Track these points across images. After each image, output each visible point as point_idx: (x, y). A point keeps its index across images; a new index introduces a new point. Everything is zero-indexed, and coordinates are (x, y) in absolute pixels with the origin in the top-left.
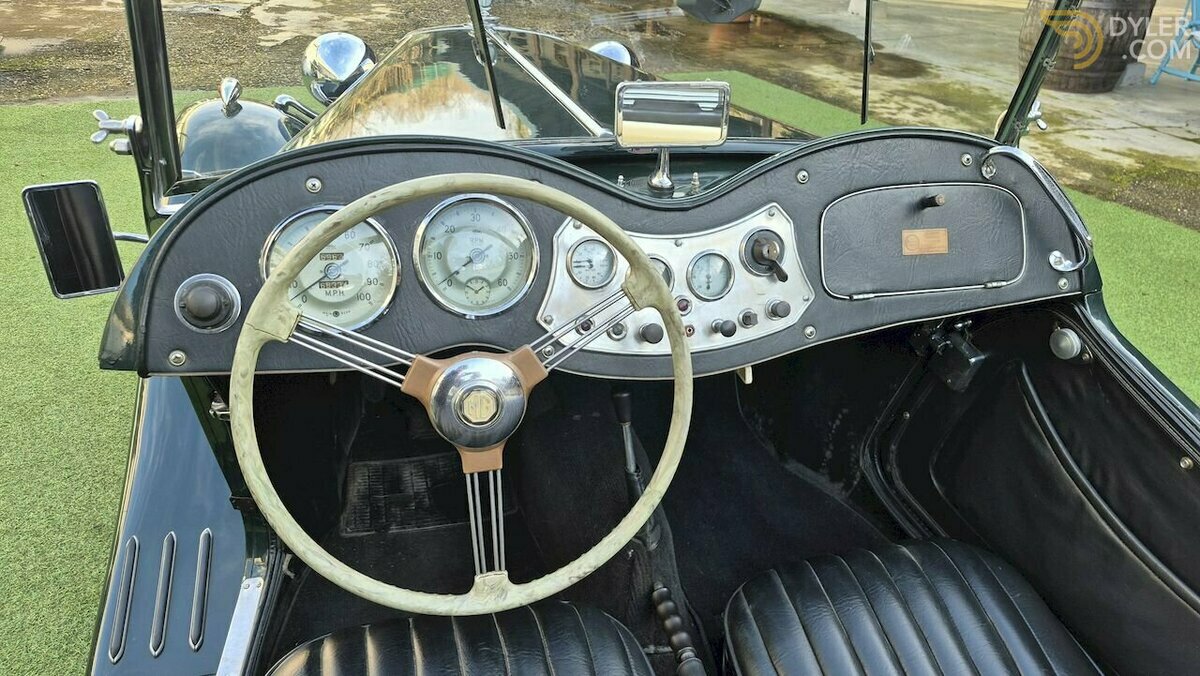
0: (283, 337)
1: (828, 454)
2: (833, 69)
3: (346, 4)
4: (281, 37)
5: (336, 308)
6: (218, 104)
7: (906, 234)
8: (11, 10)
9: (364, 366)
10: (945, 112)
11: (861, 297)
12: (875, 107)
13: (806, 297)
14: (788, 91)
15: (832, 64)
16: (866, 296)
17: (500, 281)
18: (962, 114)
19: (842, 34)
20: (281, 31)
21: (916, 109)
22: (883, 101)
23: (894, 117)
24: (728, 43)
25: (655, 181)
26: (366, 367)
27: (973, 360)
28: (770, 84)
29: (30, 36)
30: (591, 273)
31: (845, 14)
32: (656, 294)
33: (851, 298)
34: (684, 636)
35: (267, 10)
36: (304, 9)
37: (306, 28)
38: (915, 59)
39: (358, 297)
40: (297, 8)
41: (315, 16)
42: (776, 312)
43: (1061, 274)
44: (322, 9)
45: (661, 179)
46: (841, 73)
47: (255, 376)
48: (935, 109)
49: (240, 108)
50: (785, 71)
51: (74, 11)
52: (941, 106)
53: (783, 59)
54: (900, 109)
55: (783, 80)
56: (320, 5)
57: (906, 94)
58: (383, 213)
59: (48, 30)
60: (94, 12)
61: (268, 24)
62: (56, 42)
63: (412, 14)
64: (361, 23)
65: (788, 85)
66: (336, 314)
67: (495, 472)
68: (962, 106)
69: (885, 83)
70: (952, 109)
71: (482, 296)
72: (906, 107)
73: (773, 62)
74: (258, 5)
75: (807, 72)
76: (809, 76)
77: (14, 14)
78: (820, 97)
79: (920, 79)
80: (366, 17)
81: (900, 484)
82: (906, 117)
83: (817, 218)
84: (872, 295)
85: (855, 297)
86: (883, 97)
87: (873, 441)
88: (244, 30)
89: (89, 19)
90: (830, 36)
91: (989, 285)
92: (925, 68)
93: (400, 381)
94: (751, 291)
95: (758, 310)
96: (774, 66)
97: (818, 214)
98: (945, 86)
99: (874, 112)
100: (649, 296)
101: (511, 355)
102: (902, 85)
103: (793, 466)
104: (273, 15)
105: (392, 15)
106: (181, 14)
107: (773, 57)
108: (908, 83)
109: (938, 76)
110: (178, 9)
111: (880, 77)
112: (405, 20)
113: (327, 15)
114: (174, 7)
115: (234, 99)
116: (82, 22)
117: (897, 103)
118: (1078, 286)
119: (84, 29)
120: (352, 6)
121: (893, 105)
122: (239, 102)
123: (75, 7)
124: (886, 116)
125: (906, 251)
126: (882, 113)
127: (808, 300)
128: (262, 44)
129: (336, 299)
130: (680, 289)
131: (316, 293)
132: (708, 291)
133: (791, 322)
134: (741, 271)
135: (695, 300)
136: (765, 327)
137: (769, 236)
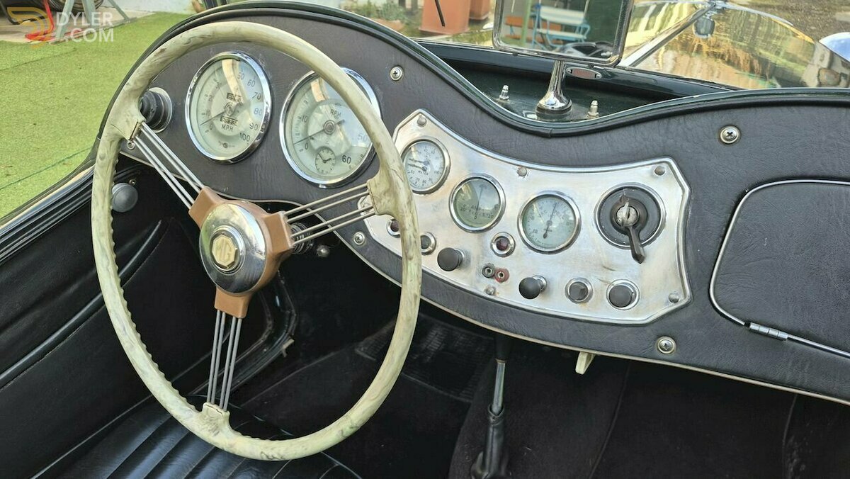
0: (127, 137)
5: (227, 140)
11: (764, 329)
13: (673, 297)
16: (773, 332)
17: (344, 157)
25: (542, 102)
30: (423, 177)
33: (748, 325)
39: (240, 135)
42: (621, 297)
45: (551, 100)
66: (225, 145)
67: (237, 319)
83: (734, 197)
84: (785, 336)
85: (753, 326)
93: (190, 204)
94: (597, 259)
95: (598, 286)
97: (738, 193)
101: (265, 216)
127: (675, 301)
129: (227, 132)
130: (509, 225)
131: (219, 124)
132: (543, 241)
133: (639, 319)
134: (590, 230)
135: (520, 244)
136: (599, 311)
137: (641, 199)
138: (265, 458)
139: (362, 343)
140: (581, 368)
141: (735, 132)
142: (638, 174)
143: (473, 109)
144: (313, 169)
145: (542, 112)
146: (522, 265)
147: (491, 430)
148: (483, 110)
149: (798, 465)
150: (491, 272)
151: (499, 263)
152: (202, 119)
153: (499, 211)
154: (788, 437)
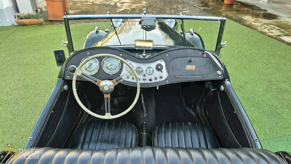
0: (80, 75)
1: (192, 106)
2: (251, 17)
3: (137, 1)
4: (121, 10)
5: (90, 71)
6: (95, 31)
7: (187, 66)
8: (72, 4)
9: (91, 80)
10: (278, 30)
11: (177, 76)
12: (258, 28)
14: (236, 23)
15: (251, 16)
16: (178, 76)
17: (115, 69)
18: (283, 30)
19: (257, 7)
20: (122, 8)
21: (269, 28)
22: (261, 26)
23: (262, 30)
24: (225, 10)
25: (143, 55)
26: (91, 81)
27: (211, 90)
28: (232, 21)
29: (74, 10)
31: (261, 2)
32: (134, 73)
34: (145, 130)
35: (120, 3)
36: (128, 3)
37: (127, 7)
38: (275, 14)
39: (94, 70)
40: (126, 3)
41: (129, 4)
42: (161, 77)
43: (219, 75)
44: (131, 3)
45: (144, 54)
46: (252, 18)
47: (76, 80)
48: (275, 29)
49: (98, 32)
50: (237, 18)
51: (83, 4)
52: (277, 28)
53: (238, 14)
54: (265, 28)
55: (235, 20)
56: (131, 2)
57: (268, 24)
58: (98, 58)
59: (77, 9)
60: (87, 4)
61: (119, 6)
62: (78, 11)
63: (150, 4)
64: (138, 6)
65: (236, 21)
66: (90, 72)
67: (109, 98)
68: (283, 28)
69: (264, 21)
70: (280, 29)
71: (112, 71)
72: (267, 28)
73: (235, 15)
74: (119, 2)
75: (243, 18)
76: (243, 19)
77: (72, 5)
78: (244, 25)
79: (274, 20)
80: (140, 4)
81: (203, 113)
82: (266, 31)
83: (170, 62)
84: (179, 76)
85: (176, 76)
86: (261, 25)
87: (199, 104)
88: (114, 8)
89: (85, 6)
90: (254, 8)
91: (203, 76)
92: (277, 17)
93: (96, 83)
94: (157, 74)
95: (158, 77)
96: (235, 16)
98: (281, 22)
99: (257, 29)
100: (133, 74)
101: (112, 81)
102: (268, 22)
103: (187, 108)
104: (121, 4)
105: (146, 4)
106: (103, 4)
107: (236, 14)
108: (271, 21)
109: (280, 19)
110: (103, 3)
111: (263, 19)
112: (148, 5)
113: (132, 4)
114: (102, 3)
115: (98, 30)
116: (84, 6)
117: (264, 27)
118: (223, 77)
119: (84, 8)
120: (138, 2)
121: (263, 27)
122: (98, 31)
123: (84, 3)
124: (260, 30)
125: (187, 69)
126: (259, 29)
127: (167, 76)
128: (117, 11)
129: (90, 70)
130: (144, 72)
131: (88, 69)
132: (149, 73)
133: (164, 80)
134: (155, 70)
135: (147, 74)
136: (159, 80)
137: (160, 65)
138: (120, 116)
139: (102, 107)
140: (158, 89)
141: (168, 55)
142: (159, 62)
143: (135, 58)
144: (110, 72)
145: (143, 56)
146: (148, 77)
147: (143, 106)
148: (136, 58)
149: (184, 99)
150: (144, 80)
151: (145, 78)
152: (85, 69)
153: (142, 71)
154: (182, 96)
